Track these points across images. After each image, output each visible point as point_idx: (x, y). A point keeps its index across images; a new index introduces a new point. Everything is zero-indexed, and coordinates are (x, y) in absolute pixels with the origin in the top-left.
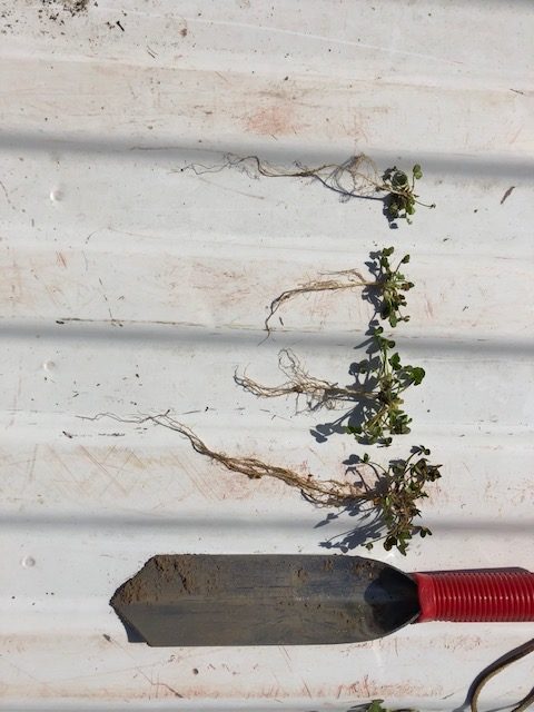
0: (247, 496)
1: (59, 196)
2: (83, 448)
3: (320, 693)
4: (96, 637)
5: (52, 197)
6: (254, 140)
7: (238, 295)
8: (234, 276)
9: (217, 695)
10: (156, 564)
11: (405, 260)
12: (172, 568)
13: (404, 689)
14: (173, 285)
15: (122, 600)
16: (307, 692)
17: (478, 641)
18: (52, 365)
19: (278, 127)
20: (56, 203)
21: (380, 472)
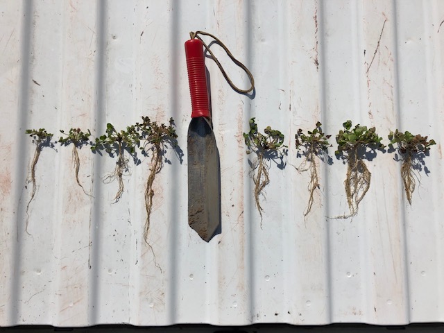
0: (162, 188)
1: (39, 271)
2: (142, 256)
3: (242, 155)
4: (219, 247)
5: (39, 274)
6: (13, 191)
7: (78, 195)
8: (70, 197)
9: (242, 197)
10: (192, 224)
11: (62, 132)
12: (193, 217)
13: (240, 120)
14: (74, 221)
15: (206, 237)
16: (241, 160)
17: (220, 91)
18: (110, 271)
19: (7, 181)
20: (42, 272)
21: (147, 142)
